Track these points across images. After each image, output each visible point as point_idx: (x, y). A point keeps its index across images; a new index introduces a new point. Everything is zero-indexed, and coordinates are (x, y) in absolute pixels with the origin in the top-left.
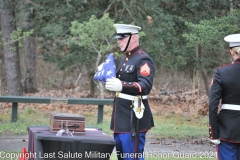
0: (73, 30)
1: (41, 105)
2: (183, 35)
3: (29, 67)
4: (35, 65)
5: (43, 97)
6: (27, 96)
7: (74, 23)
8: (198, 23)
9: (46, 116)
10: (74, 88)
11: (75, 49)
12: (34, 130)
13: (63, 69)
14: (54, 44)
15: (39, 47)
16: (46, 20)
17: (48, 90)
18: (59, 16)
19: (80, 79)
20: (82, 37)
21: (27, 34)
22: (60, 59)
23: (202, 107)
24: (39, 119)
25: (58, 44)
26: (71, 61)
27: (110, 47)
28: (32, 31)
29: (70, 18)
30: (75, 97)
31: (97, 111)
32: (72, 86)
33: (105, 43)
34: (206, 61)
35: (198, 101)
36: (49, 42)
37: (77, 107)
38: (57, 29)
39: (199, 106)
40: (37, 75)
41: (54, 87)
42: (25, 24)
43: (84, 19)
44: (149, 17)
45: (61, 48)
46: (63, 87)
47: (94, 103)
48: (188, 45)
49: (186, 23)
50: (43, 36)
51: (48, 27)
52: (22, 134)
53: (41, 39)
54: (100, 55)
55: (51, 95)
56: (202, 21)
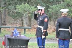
0: (17, 7)
1: (8, 29)
2: (48, 9)
3: (4, 18)
4: (6, 17)
5: (8, 26)
6: (3, 26)
7: (17, 5)
8: (52, 6)
9: (9, 32)
10: (17, 24)
11: (17, 13)
12: (6, 36)
13: (14, 18)
14: (11, 11)
15: (7, 12)
16: (9, 4)
17: (9, 24)
18: (13, 3)
19: (19, 21)
20: (20, 10)
21: (4, 8)
22: (13, 16)
23: (53, 30)
24: (7, 33)
25: (13, 11)
26: (16, 16)
27: (27, 12)
28: (5, 8)
29: (16, 4)
30: (17, 27)
31: (24, 31)
32: (16, 24)
33: (26, 11)
34: (54, 17)
35: (52, 28)
36: (10, 11)
37: (18, 29)
38: (13, 7)
39: (53, 29)
40: (7, 20)
41: (11, 24)
42: (3, 6)
43: (20, 4)
44: (39, 4)
45: (13, 12)
46: (14, 24)
47: (23, 28)
48: (50, 12)
49: (49, 6)
50: (8, 9)
51: (10, 6)
52: (2, 37)
53: (8, 10)
54: (25, 15)
55: (10, 26)
56: (54, 5)
